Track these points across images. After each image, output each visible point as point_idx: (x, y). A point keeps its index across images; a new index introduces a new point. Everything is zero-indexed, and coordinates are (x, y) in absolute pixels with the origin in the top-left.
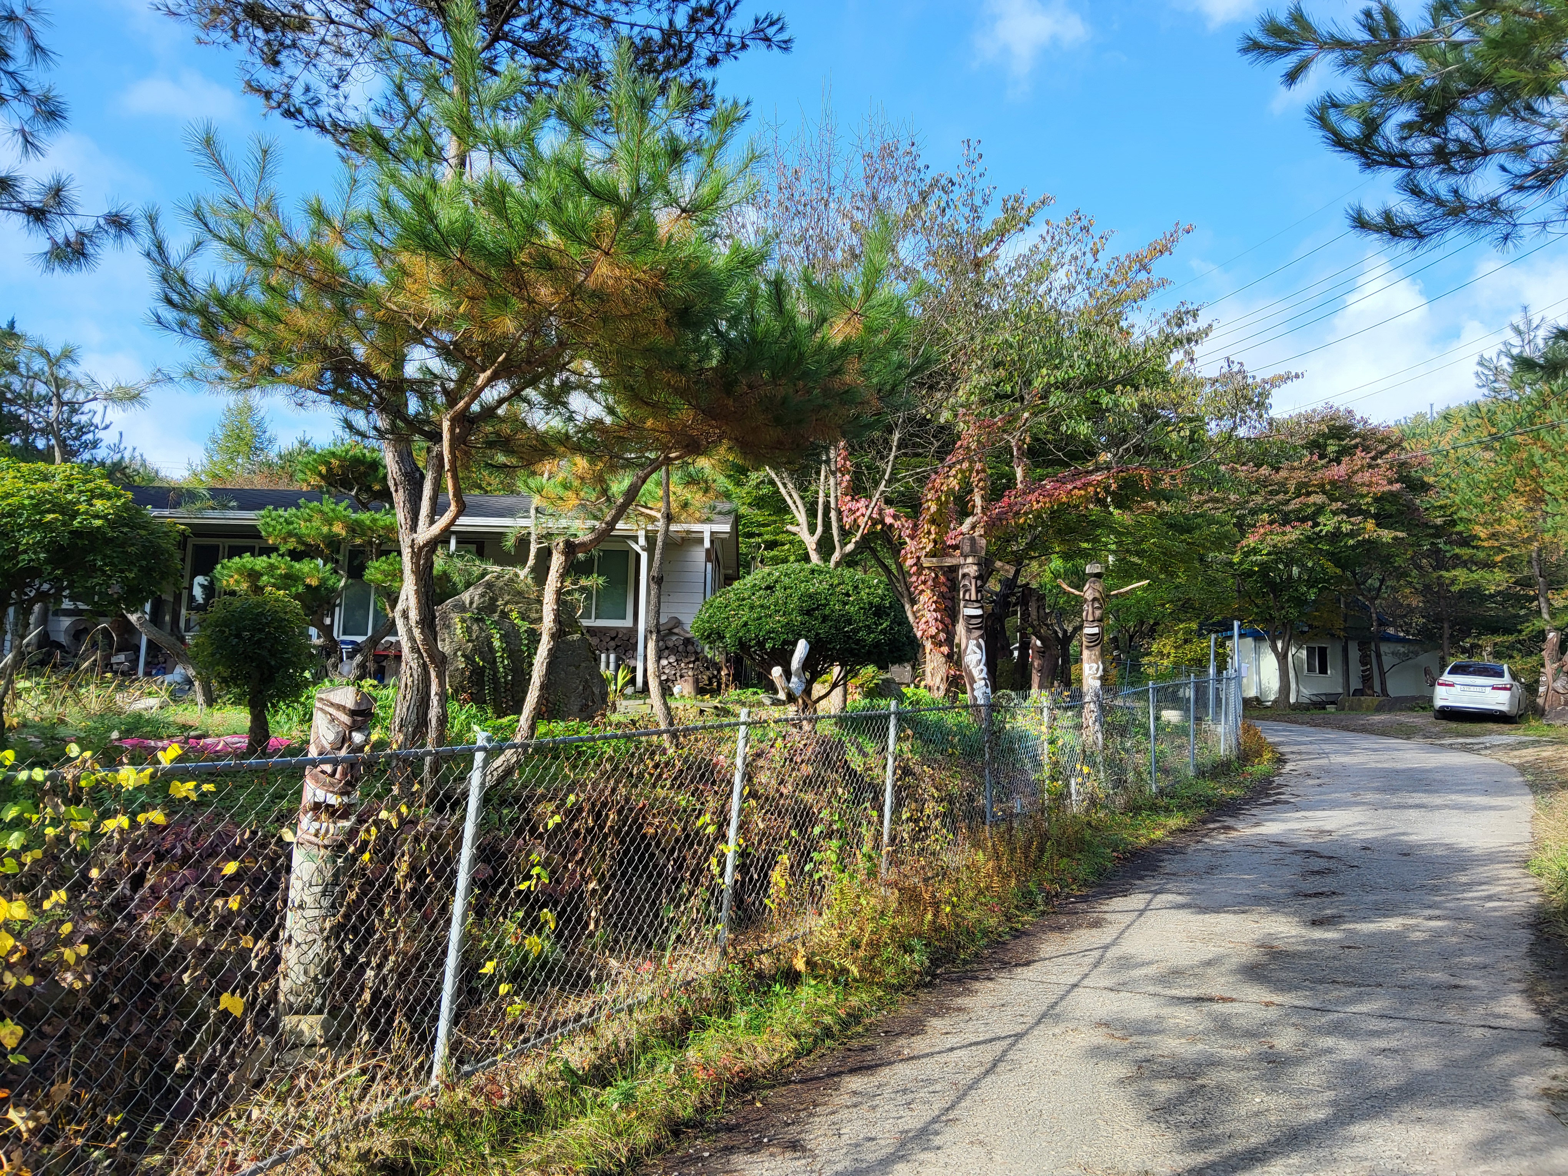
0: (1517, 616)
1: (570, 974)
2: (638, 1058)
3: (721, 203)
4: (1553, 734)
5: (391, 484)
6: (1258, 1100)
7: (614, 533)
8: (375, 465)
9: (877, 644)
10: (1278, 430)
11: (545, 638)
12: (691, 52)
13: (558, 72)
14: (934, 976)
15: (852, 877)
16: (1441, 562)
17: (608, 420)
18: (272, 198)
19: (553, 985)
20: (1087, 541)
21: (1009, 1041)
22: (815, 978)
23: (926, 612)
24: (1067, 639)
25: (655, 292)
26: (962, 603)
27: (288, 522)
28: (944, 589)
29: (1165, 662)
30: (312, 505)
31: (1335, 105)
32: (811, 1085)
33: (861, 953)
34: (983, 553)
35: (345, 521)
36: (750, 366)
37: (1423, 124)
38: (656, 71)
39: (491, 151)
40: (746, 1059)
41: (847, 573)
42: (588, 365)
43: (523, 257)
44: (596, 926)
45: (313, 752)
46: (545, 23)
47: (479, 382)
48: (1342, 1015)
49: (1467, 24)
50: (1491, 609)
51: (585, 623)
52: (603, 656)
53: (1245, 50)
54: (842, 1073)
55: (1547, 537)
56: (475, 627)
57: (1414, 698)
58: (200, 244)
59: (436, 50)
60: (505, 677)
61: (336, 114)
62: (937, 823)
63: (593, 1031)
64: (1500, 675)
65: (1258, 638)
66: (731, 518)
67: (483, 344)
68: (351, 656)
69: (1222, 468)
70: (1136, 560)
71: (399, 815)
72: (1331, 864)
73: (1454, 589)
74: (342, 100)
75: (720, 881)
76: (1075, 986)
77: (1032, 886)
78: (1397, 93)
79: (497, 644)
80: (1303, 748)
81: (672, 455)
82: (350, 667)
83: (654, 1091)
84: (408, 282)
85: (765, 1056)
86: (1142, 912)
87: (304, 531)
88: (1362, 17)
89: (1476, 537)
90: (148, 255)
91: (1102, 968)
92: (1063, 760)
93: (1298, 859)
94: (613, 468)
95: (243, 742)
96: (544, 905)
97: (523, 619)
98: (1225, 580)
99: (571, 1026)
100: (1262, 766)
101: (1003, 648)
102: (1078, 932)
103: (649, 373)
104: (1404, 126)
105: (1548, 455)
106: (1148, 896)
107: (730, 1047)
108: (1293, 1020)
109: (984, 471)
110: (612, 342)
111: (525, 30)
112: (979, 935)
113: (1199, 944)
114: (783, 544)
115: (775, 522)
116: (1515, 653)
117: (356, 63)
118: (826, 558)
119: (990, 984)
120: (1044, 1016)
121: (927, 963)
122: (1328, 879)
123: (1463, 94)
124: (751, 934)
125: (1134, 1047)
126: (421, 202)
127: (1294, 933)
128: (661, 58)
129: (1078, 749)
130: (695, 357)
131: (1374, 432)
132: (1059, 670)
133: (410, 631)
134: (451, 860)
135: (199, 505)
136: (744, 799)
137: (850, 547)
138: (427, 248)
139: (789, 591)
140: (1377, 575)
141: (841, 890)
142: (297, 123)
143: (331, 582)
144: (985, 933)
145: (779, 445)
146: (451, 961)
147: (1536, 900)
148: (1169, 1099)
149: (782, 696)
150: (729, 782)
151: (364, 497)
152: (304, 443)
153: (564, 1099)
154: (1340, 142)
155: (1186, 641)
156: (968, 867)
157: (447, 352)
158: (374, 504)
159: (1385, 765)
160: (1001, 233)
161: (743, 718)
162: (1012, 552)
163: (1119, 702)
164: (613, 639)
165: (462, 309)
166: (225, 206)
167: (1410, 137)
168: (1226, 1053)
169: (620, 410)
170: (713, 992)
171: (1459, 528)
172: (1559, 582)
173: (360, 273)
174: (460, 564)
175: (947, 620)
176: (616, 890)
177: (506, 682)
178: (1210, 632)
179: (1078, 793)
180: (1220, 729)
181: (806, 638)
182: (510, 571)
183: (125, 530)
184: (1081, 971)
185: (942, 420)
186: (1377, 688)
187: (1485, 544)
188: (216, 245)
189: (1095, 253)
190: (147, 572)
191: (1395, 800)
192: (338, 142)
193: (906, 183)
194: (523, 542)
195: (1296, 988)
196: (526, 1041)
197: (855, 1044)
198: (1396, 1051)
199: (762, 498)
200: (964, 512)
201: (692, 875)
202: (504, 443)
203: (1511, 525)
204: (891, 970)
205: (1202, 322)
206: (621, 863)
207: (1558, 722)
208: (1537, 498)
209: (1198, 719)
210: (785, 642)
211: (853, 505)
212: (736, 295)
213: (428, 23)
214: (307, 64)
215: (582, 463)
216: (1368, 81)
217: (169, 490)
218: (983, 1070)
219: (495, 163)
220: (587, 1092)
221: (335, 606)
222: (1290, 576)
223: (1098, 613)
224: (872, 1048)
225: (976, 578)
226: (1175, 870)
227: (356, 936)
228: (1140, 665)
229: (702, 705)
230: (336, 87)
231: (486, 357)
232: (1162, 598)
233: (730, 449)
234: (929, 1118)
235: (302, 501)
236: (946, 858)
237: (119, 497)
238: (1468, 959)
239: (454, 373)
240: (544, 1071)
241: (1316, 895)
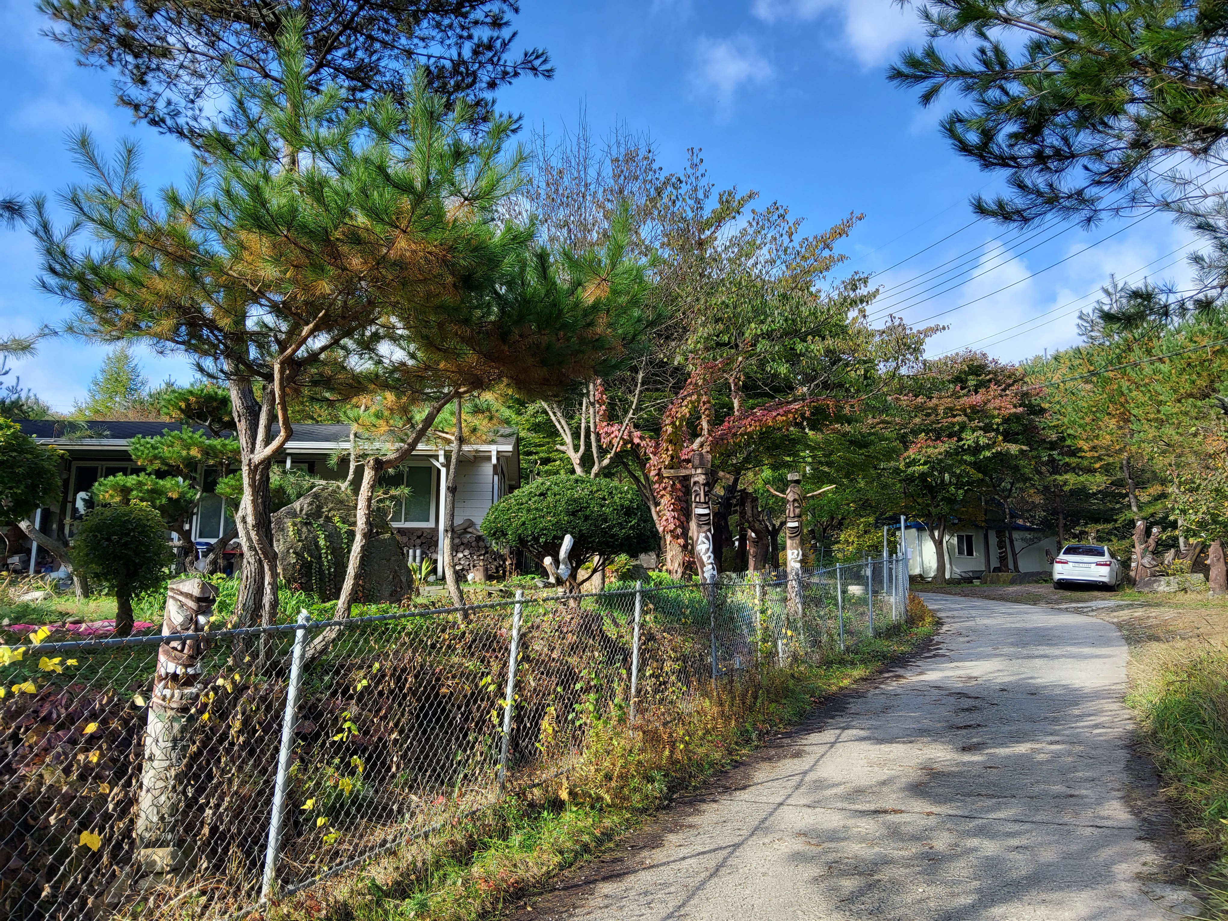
0: (1113, 509)
1: (376, 808)
2: (432, 874)
3: (498, 193)
4: (1142, 599)
5: (235, 415)
6: (920, 890)
7: (414, 453)
8: (225, 401)
9: (627, 538)
10: (930, 370)
11: (358, 537)
12: (475, 78)
13: (371, 92)
14: (671, 800)
15: (606, 723)
16: (1055, 468)
17: (411, 362)
18: (136, 188)
19: (362, 818)
20: (789, 455)
21: (729, 850)
22: (576, 805)
23: (666, 512)
24: (775, 532)
25: (444, 262)
26: (694, 505)
27: (154, 448)
28: (680, 494)
29: (851, 548)
30: (173, 433)
31: (960, 121)
32: (571, 891)
33: (613, 784)
34: (709, 465)
35: (200, 445)
36: (520, 319)
37: (1025, 134)
38: (448, 92)
39: (314, 152)
40: (520, 872)
41: (604, 481)
42: (393, 319)
43: (337, 234)
44: (398, 768)
45: (166, 632)
46: (360, 54)
47: (304, 333)
48: (985, 821)
49: (1055, 59)
50: (1094, 504)
51: (395, 525)
52: (411, 551)
53: (892, 78)
54: (597, 880)
55: (1134, 449)
56: (304, 529)
57: (1038, 573)
58: (78, 225)
59: (274, 74)
60: (329, 569)
61: (192, 123)
62: (673, 678)
63: (395, 853)
64: (1102, 554)
65: (920, 529)
66: (513, 439)
67: (306, 303)
68: (205, 555)
69: (889, 398)
70: (826, 469)
71: (233, 682)
72: (977, 703)
73: (1066, 488)
74: (197, 112)
75: (500, 729)
76: (781, 804)
77: (748, 726)
78: (1005, 111)
79: (322, 543)
80: (956, 613)
81: (462, 390)
82: (204, 564)
83: (444, 901)
84: (246, 255)
85: (535, 870)
86: (833, 744)
87: (167, 454)
88: (979, 54)
89: (1080, 450)
90: (36, 233)
91: (802, 790)
92: (772, 626)
93: (952, 699)
94: (413, 401)
95: (111, 626)
96: (355, 753)
97: (344, 523)
98: (894, 484)
99: (377, 851)
100: (924, 628)
101: (727, 539)
102: (783, 762)
103: (440, 325)
104: (1012, 136)
105: (1133, 387)
106: (838, 732)
107: (507, 863)
108: (948, 826)
109: (709, 402)
110: (410, 301)
111: (344, 59)
112: (707, 767)
113: (876, 769)
114: (555, 461)
115: (548, 443)
116: (1113, 538)
117: (209, 83)
118: (588, 472)
119: (715, 805)
120: (756, 829)
121: (665, 789)
122: (975, 715)
123: (1054, 112)
124: (526, 771)
125: (826, 852)
126: (255, 191)
127: (949, 757)
128: (452, 82)
129: (783, 617)
130: (478, 313)
131: (1003, 370)
132: (769, 556)
133: (248, 534)
134: (278, 717)
135: (78, 434)
136: (518, 663)
137: (606, 462)
138: (260, 227)
139: (558, 497)
140: (1009, 480)
141: (597, 734)
142: (161, 130)
143: (189, 495)
144: (712, 765)
145: (546, 382)
146: (278, 799)
147: (1130, 727)
148: (853, 892)
149: (552, 580)
150: (506, 649)
151: (216, 427)
152: (169, 384)
153: (371, 910)
154: (965, 148)
155: (866, 532)
156: (698, 713)
157: (277, 309)
158: (224, 432)
159: (1018, 625)
160: (719, 220)
161: (518, 597)
162: (732, 465)
163: (815, 580)
164: (419, 537)
165: (288, 275)
166: (97, 194)
167: (1016, 144)
168: (896, 854)
169: (419, 354)
170: (494, 819)
171: (1068, 442)
172: (1144, 483)
173: (208, 248)
174: (292, 479)
175: (683, 518)
176: (414, 739)
177: (329, 573)
178: (884, 524)
179: (784, 652)
180: (892, 599)
181: (572, 534)
182: (334, 484)
183: (14, 454)
184: (783, 793)
185: (676, 363)
186: (1011, 566)
187: (1088, 455)
188: (91, 225)
189: (790, 235)
190: (33, 488)
191: (1025, 652)
192: (194, 145)
193: (645, 181)
194: (344, 461)
195: (951, 801)
196: (341, 863)
197: (607, 857)
198: (1026, 848)
199: (538, 425)
200: (695, 434)
201: (476, 725)
202: (325, 382)
203: (1106, 440)
204: (637, 797)
205: (871, 287)
206: (418, 717)
207: (1146, 590)
208: (1125, 419)
209: (875, 592)
210: (555, 537)
211: (609, 429)
212: (508, 264)
213: (267, 53)
214: (169, 83)
215: (390, 397)
216: (984, 102)
217: (54, 422)
218: (708, 874)
219: (317, 161)
220: (390, 904)
221: (193, 514)
222: (943, 481)
223: (797, 511)
224: (621, 860)
225: (704, 485)
226: (858, 711)
227: (196, 782)
228: (831, 551)
229: (490, 589)
230: (192, 102)
231: (310, 314)
232: (847, 499)
233: (508, 385)
234: (665, 915)
235: (165, 430)
236: (681, 706)
237: (9, 427)
238: (1080, 774)
239: (284, 327)
240: (355, 888)
241: (966, 727)
